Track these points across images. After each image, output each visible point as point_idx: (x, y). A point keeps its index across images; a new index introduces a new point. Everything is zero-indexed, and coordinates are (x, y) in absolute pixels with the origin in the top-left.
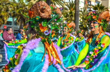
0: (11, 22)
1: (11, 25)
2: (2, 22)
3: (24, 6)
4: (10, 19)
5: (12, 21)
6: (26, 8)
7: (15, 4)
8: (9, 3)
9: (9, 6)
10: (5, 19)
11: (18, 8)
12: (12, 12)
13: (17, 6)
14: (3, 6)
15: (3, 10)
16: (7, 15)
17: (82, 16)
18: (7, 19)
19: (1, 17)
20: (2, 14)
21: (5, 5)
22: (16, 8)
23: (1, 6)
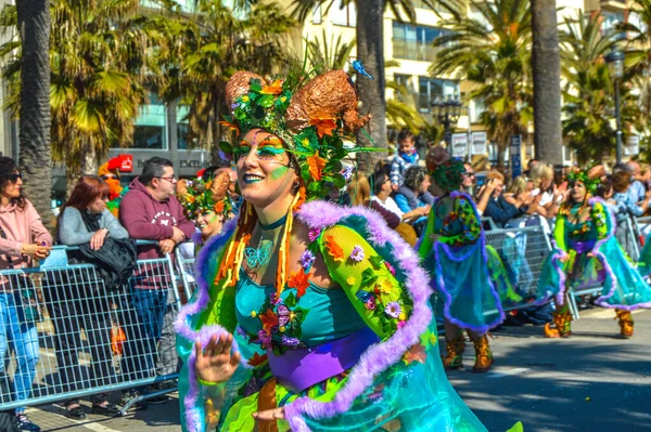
0: (157, 130)
1: (159, 145)
2: (107, 130)
3: (231, 27)
4: (154, 114)
5: (161, 121)
6: (242, 43)
7: (175, 25)
8: (141, 21)
9: (142, 36)
10: (124, 113)
11: (192, 46)
12: (162, 72)
13: (190, 34)
14: (107, 36)
15: (106, 65)
16: (133, 87)
17: (576, 64)
18: (134, 113)
19: (99, 105)
20: (107, 85)
21: (118, 34)
22: (180, 44)
23: (97, 42)
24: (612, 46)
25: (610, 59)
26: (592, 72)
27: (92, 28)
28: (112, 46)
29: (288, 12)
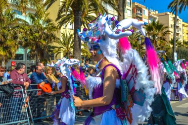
0: (22, 55)
1: (22, 59)
2: (8, 55)
3: (42, 29)
4: (21, 51)
5: (23, 53)
6: (44, 33)
7: (27, 28)
8: (18, 27)
9: (18, 31)
10: (13, 50)
11: (31, 34)
12: (23, 40)
13: (31, 30)
14: (9, 30)
15: (8, 38)
16: (15, 44)
17: (130, 40)
18: (15, 51)
19: (6, 48)
20: (8, 43)
21: (12, 30)
22: (28, 33)
23: (6, 31)
24: (139, 36)
25: (138, 40)
26: (134, 43)
27: (4, 28)
28: (10, 33)
29: (57, 26)
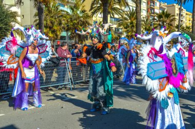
0: (64, 37)
1: (65, 39)
2: (55, 36)
3: (79, 17)
4: (64, 34)
5: (66, 35)
6: (81, 20)
7: (68, 17)
8: (62, 16)
9: (62, 19)
10: (58, 33)
11: (72, 21)
12: (66, 26)
13: (71, 18)
14: (55, 19)
15: (55, 24)
16: (60, 29)
18: (60, 33)
19: (54, 32)
20: (55, 28)
21: (57, 18)
22: (69, 20)
23: (53, 19)
27: (52, 17)
28: (56, 21)
29: (90, 15)
